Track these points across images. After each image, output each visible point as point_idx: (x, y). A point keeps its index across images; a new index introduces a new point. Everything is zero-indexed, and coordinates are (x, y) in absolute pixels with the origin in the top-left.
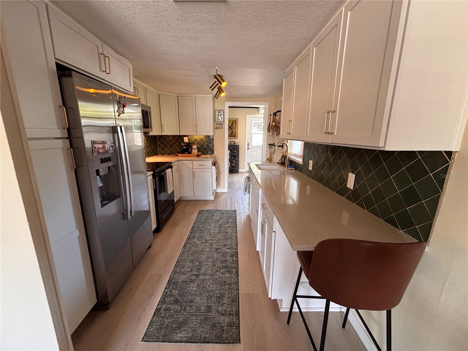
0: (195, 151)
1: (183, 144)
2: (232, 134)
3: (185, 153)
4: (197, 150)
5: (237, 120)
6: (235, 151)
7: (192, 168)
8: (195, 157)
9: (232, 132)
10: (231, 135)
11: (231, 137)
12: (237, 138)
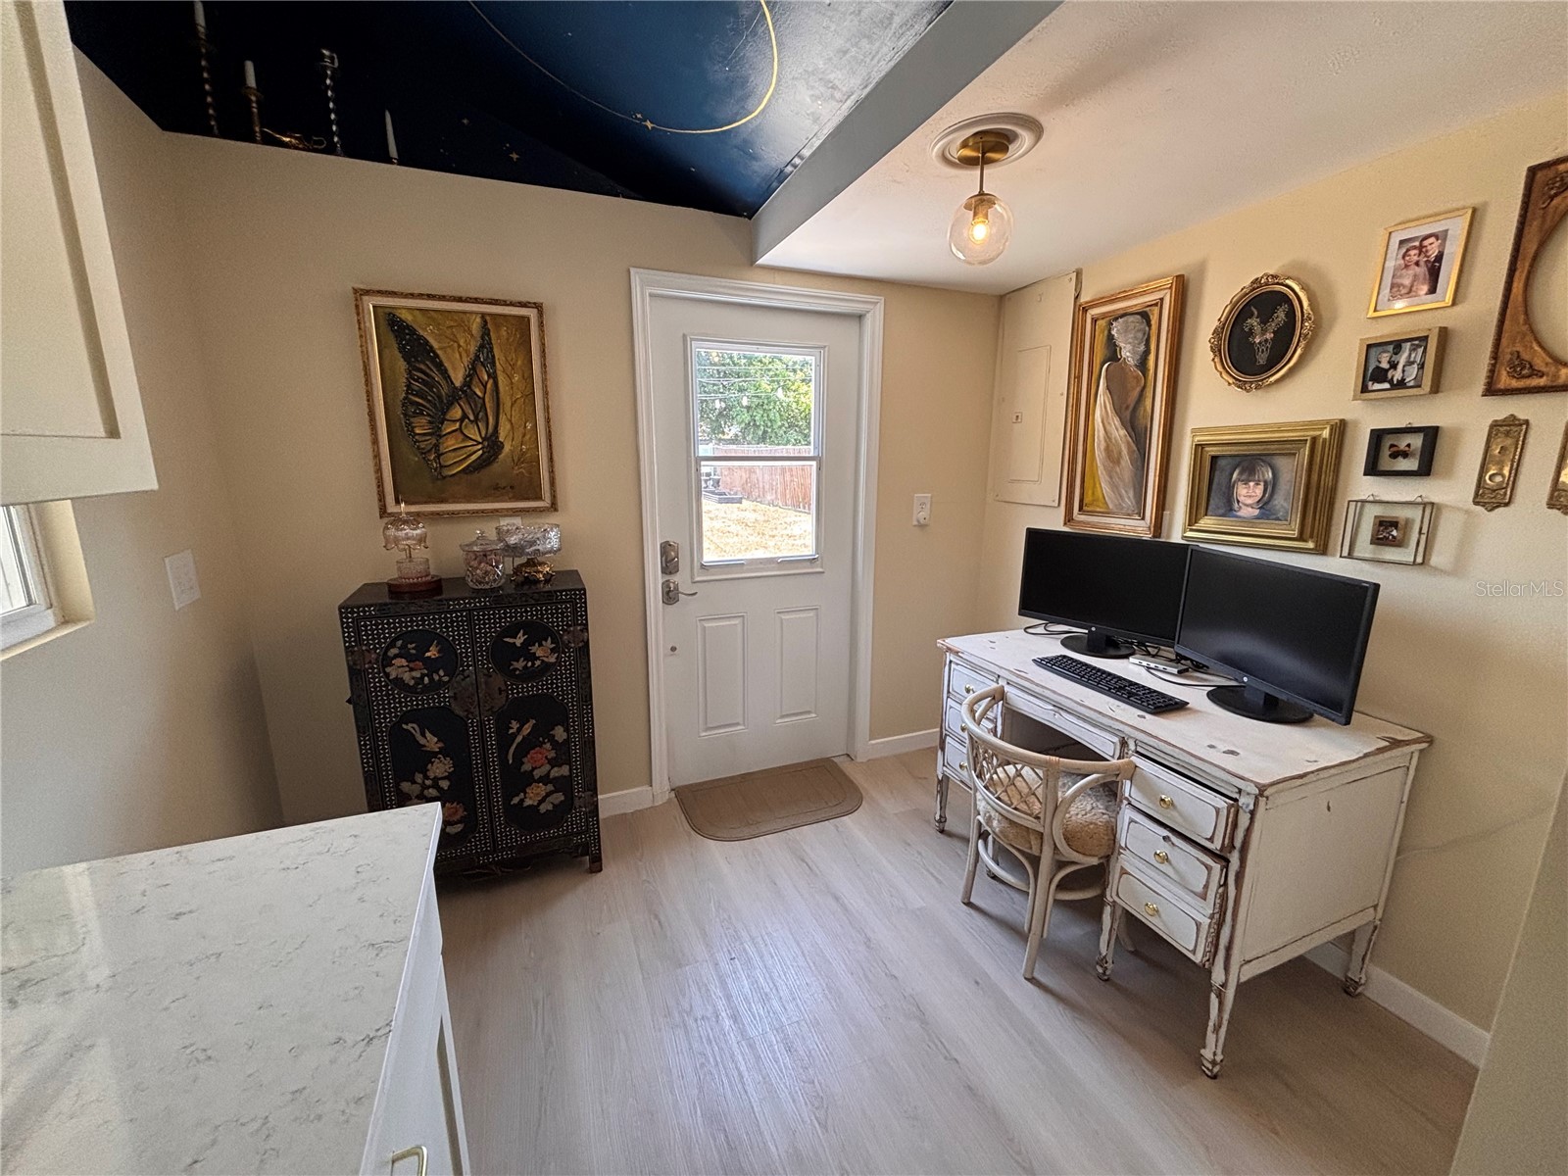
2: (496, 467)
5: (532, 313)
6: (543, 652)
9: (493, 445)
10: (485, 475)
11: (486, 497)
12: (554, 507)
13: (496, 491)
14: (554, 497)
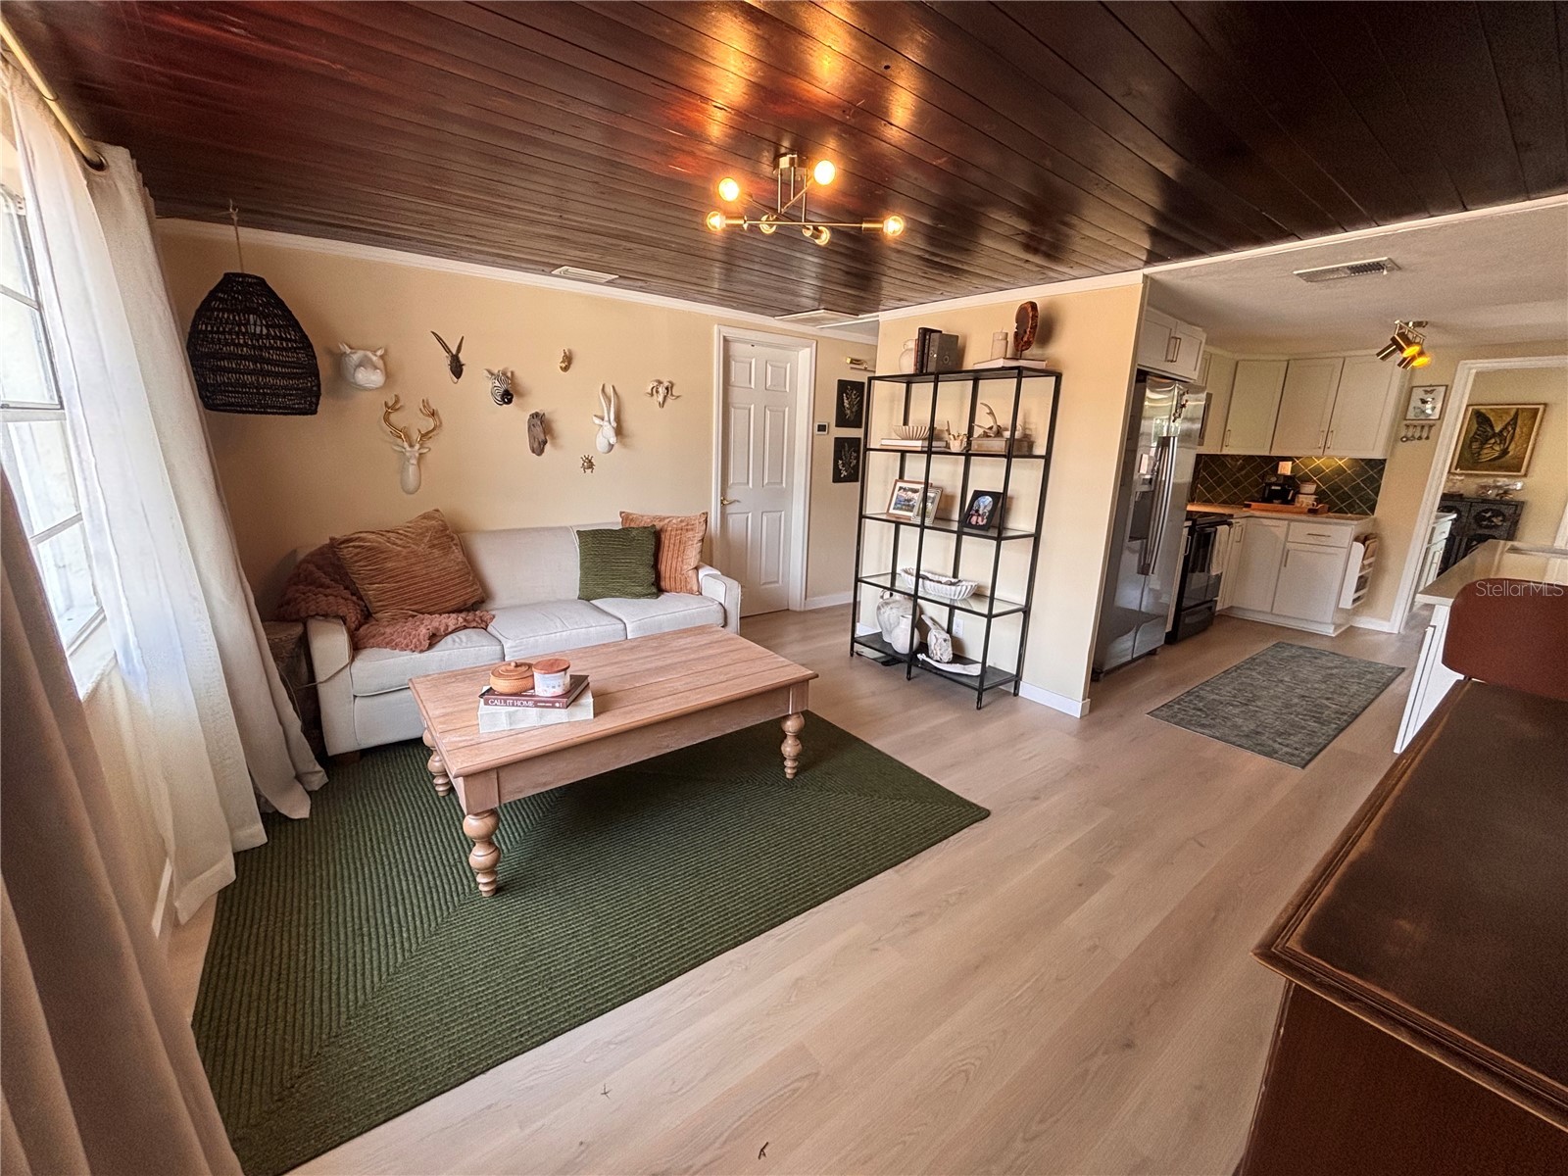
0: (1306, 499)
1: (1274, 479)
2: (1503, 459)
3: (1272, 502)
4: (1314, 497)
5: (1541, 407)
7: (1283, 538)
8: (1305, 514)
9: (1505, 452)
10: (1497, 462)
11: (1494, 470)
12: (1525, 475)
13: (1500, 468)
14: (1527, 471)
